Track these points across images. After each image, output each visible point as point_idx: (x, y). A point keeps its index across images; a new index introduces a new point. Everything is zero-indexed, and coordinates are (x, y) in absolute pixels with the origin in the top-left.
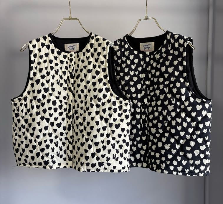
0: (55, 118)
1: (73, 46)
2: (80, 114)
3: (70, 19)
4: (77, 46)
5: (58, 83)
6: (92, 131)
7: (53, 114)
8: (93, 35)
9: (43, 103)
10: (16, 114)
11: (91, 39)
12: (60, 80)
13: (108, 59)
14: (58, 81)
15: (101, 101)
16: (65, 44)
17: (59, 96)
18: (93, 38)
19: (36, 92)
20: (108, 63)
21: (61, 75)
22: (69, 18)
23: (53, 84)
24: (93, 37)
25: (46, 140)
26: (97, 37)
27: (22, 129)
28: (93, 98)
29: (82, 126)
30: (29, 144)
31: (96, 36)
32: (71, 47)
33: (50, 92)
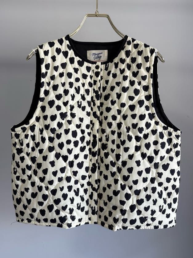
0: (75, 155)
1: (100, 54)
2: (112, 149)
3: (96, 16)
4: (105, 54)
5: (79, 106)
6: (130, 174)
7: (72, 149)
8: (129, 39)
9: (59, 134)
10: (18, 149)
11: (126, 45)
12: (82, 101)
13: (152, 73)
14: (80, 104)
15: (143, 133)
16: (88, 51)
17: (80, 124)
18: (129, 43)
19: (49, 119)
20: (152, 79)
21: (84, 95)
22: (94, 13)
23: (72, 108)
24: (130, 41)
25: (63, 187)
26: (135, 42)
27: (27, 171)
28: (131, 127)
29: (114, 167)
30: (37, 193)
31: (133, 40)
32: (96, 55)
33: (69, 118)
